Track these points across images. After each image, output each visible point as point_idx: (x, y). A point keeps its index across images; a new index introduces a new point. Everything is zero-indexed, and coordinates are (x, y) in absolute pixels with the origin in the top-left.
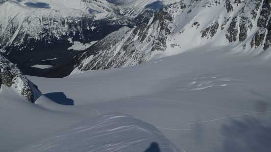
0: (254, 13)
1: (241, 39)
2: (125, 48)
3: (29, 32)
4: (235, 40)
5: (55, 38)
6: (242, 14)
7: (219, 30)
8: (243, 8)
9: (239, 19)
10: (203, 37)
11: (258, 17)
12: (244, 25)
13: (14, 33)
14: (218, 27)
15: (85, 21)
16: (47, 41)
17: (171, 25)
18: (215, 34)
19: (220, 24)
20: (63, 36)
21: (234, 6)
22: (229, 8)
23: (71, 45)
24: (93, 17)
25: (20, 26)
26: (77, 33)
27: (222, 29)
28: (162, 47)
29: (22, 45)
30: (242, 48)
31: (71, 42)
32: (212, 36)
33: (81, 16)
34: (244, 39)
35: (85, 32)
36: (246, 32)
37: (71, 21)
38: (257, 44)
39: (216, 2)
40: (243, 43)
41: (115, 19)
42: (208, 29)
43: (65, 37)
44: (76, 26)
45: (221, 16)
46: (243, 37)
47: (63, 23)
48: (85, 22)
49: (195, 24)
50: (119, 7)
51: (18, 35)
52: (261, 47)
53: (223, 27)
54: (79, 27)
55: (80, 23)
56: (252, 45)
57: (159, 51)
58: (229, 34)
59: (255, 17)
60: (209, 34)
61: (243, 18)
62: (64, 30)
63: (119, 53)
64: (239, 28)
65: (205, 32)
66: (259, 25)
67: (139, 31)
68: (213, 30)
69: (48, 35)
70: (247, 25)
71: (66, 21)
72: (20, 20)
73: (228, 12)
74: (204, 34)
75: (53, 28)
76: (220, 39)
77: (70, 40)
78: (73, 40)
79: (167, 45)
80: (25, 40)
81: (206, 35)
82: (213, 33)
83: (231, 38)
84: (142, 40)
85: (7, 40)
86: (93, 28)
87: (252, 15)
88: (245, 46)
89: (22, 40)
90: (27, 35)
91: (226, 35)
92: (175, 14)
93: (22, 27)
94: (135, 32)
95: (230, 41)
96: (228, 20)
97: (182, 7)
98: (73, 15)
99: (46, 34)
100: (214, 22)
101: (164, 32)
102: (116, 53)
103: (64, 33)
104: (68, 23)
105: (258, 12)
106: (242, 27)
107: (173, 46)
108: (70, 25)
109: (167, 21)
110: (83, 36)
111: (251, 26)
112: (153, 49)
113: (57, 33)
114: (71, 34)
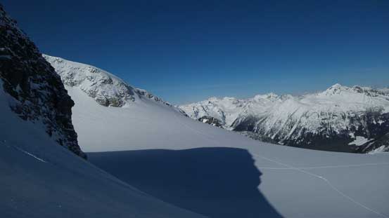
3: (307, 127)
5: (335, 132)
13: (292, 127)
16: (325, 135)
20: (343, 131)
23: (353, 140)
24: (380, 110)
25: (298, 120)
26: (361, 127)
29: (299, 139)
31: (353, 137)
33: (364, 110)
35: (371, 126)
37: (352, 115)
43: (347, 131)
44: (359, 120)
47: (344, 118)
48: (370, 116)
51: (295, 130)
54: (362, 121)
55: (364, 117)
62: (345, 124)
69: (326, 130)
71: (347, 115)
72: (298, 115)
75: (332, 123)
77: (352, 135)
78: (355, 135)
80: (303, 133)
85: (285, 134)
86: (380, 122)
89: (299, 134)
90: (304, 129)
93: (300, 122)
98: (355, 109)
99: (324, 129)
103: (345, 128)
104: (349, 117)
108: (352, 120)
110: (367, 131)
113: (337, 127)
114: (353, 129)
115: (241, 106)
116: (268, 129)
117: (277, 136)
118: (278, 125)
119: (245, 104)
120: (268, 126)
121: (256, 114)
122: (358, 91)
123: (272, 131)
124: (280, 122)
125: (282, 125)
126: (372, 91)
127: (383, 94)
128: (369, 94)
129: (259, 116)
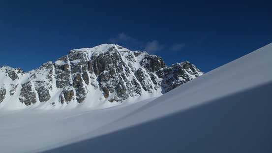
0: (49, 77)
4: (34, 102)
6: (35, 80)
18: (3, 100)
53: (12, 92)
58: (24, 98)
87: (48, 79)
88: (53, 103)
91: (20, 99)
96: (16, 86)
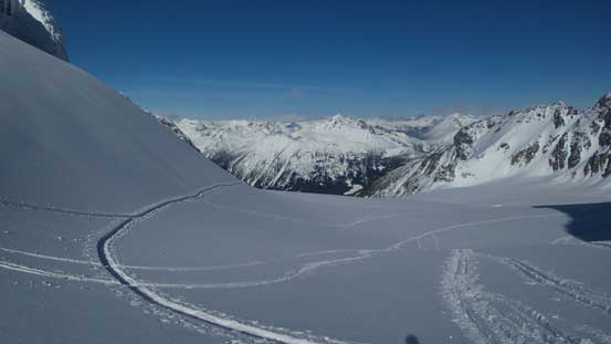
1: (571, 166)
2: (406, 185)
3: (297, 171)
5: (330, 179)
7: (539, 154)
8: (578, 121)
9: (570, 135)
10: (513, 163)
11: (600, 131)
12: (576, 144)
13: (279, 170)
14: (537, 149)
15: (371, 159)
16: (319, 183)
17: (469, 150)
19: (541, 145)
20: (339, 177)
21: (566, 119)
22: (558, 121)
23: (350, 188)
24: (382, 154)
25: (287, 162)
26: (359, 173)
27: (544, 152)
28: (448, 177)
30: (569, 177)
31: (350, 185)
32: (527, 163)
33: (365, 152)
34: (575, 165)
35: (370, 173)
36: (579, 152)
37: (352, 158)
38: (595, 170)
39: (539, 115)
40: (573, 170)
41: (413, 156)
42: (521, 153)
43: (344, 178)
44: (358, 164)
45: (543, 135)
46: (573, 161)
47: (342, 161)
49: (502, 146)
50: (423, 142)
51: (283, 173)
52: (601, 172)
54: (361, 166)
55: (364, 160)
56: (586, 171)
57: (443, 183)
59: (596, 131)
60: (522, 160)
61: (577, 133)
62: (342, 169)
63: (398, 192)
64: (570, 149)
65: (517, 157)
66: (602, 143)
67: (428, 163)
68: (529, 153)
69: (320, 175)
70: (581, 143)
71: (346, 157)
72: (287, 155)
73: (556, 127)
74: (515, 160)
75: (328, 166)
76: (541, 167)
77: (349, 182)
78: (353, 183)
79: (456, 174)
80: (292, 179)
81: (517, 161)
82: (529, 157)
83: (556, 164)
84: (430, 173)
85: (270, 179)
86: (381, 168)
89: (288, 180)
90: (294, 174)
92: (478, 136)
93: (289, 163)
94: (423, 165)
95: (555, 169)
97: (489, 126)
98: (355, 151)
99: (318, 174)
100: (531, 144)
101: (459, 159)
102: (394, 191)
103: (342, 173)
104: (347, 160)
105: (602, 124)
106: (574, 148)
107: (464, 175)
108: (350, 163)
109: (466, 145)
110: (366, 178)
111: (589, 144)
112: (435, 180)
113: (333, 172)
114: (351, 175)
115: (208, 135)
116: (247, 172)
117: (259, 182)
118: (261, 166)
119: (214, 132)
120: (248, 166)
121: (231, 150)
122: (363, 127)
123: (252, 175)
124: (264, 163)
125: (267, 167)
126: (377, 127)
127: (390, 132)
128: (373, 132)
129: (236, 153)
